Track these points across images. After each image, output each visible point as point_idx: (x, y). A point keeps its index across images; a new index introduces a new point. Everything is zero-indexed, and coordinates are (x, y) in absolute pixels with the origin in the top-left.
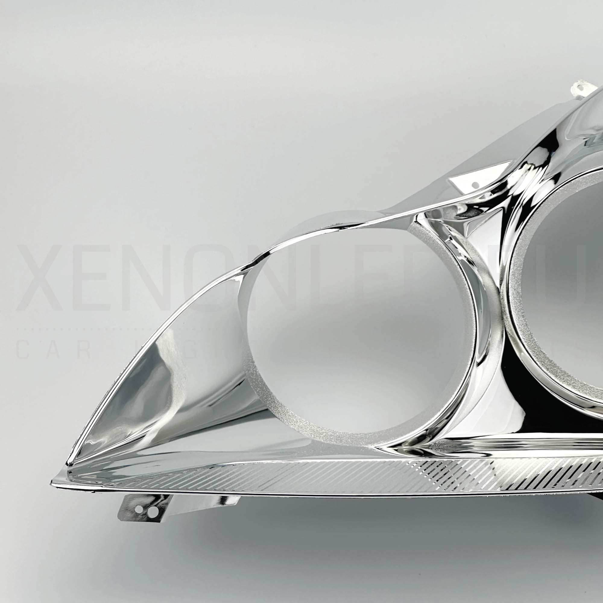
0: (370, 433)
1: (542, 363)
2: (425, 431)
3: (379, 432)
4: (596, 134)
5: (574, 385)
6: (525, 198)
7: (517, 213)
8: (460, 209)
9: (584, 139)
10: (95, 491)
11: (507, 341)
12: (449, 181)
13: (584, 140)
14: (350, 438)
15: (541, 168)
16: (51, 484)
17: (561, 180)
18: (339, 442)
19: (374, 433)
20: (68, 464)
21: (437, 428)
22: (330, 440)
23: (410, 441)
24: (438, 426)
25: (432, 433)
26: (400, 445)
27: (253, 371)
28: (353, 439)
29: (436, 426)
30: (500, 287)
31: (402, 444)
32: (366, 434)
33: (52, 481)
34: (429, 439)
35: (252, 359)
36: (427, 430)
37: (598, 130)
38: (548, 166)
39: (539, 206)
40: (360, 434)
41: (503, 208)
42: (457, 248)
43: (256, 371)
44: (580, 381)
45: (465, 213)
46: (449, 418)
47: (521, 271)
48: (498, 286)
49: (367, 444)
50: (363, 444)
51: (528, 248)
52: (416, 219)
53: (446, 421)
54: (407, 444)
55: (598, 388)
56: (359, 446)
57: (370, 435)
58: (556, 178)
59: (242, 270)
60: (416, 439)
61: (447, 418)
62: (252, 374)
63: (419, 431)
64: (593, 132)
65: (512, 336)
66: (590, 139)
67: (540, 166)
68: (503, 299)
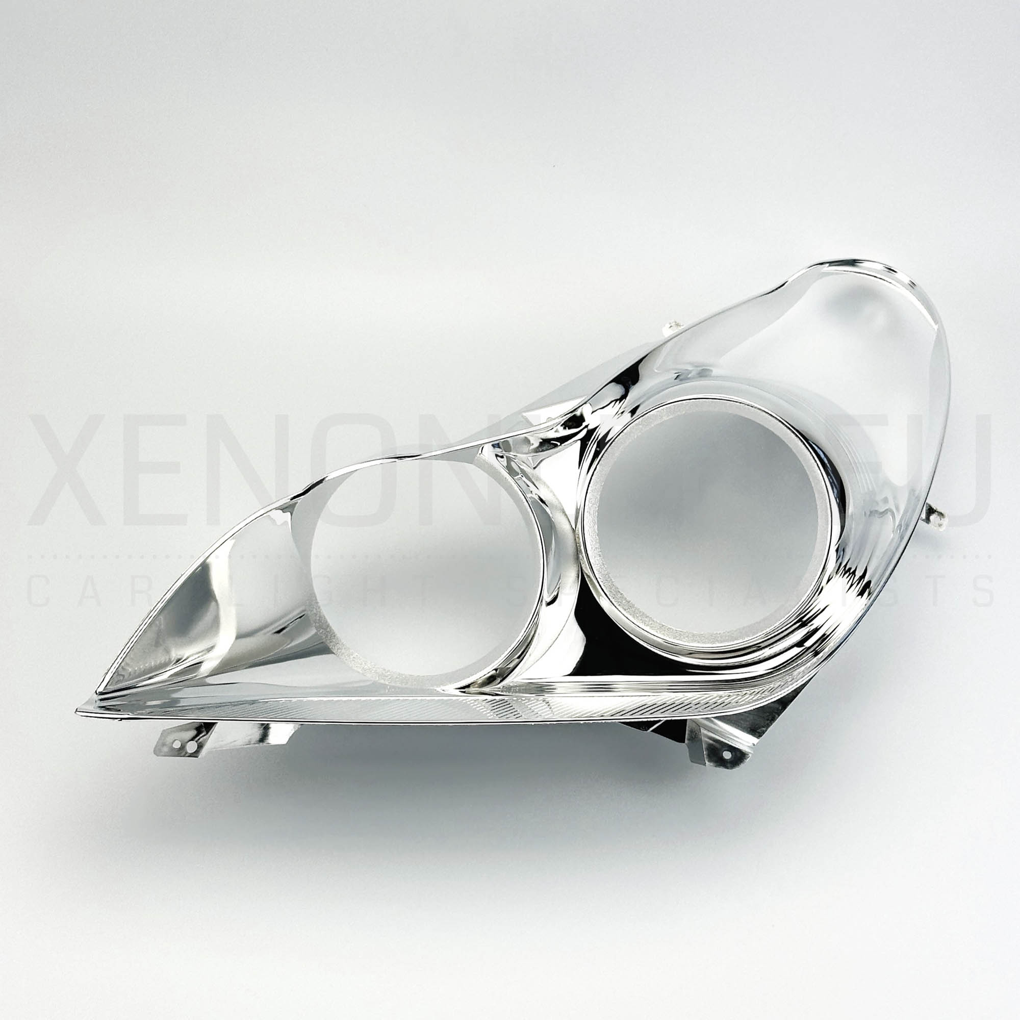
1: (619, 603)
2: (494, 671)
3: (446, 674)
4: (692, 370)
5: (652, 626)
6: (601, 433)
7: (592, 448)
8: (533, 444)
9: (676, 373)
10: (122, 719)
11: (583, 580)
12: (523, 417)
15: (618, 402)
16: (75, 712)
17: (638, 412)
19: (441, 675)
20: (97, 692)
21: (508, 668)
23: (480, 681)
24: (509, 666)
25: (502, 674)
26: (468, 686)
27: (317, 611)
29: (507, 665)
30: (576, 528)
31: (471, 686)
33: (77, 709)
34: (499, 680)
35: (316, 599)
36: (496, 670)
38: (625, 400)
39: (613, 441)
41: (580, 440)
42: (528, 486)
43: (320, 612)
44: (658, 622)
45: (538, 448)
46: (521, 657)
47: (597, 509)
48: (574, 527)
49: (432, 685)
50: (428, 686)
52: (481, 450)
53: (518, 660)
54: (476, 686)
55: (677, 629)
57: (436, 677)
58: (633, 412)
59: (291, 500)
60: (486, 680)
61: (518, 658)
62: (316, 614)
63: (488, 671)
64: (690, 368)
65: (589, 577)
66: (683, 374)
67: (616, 400)
68: (578, 538)
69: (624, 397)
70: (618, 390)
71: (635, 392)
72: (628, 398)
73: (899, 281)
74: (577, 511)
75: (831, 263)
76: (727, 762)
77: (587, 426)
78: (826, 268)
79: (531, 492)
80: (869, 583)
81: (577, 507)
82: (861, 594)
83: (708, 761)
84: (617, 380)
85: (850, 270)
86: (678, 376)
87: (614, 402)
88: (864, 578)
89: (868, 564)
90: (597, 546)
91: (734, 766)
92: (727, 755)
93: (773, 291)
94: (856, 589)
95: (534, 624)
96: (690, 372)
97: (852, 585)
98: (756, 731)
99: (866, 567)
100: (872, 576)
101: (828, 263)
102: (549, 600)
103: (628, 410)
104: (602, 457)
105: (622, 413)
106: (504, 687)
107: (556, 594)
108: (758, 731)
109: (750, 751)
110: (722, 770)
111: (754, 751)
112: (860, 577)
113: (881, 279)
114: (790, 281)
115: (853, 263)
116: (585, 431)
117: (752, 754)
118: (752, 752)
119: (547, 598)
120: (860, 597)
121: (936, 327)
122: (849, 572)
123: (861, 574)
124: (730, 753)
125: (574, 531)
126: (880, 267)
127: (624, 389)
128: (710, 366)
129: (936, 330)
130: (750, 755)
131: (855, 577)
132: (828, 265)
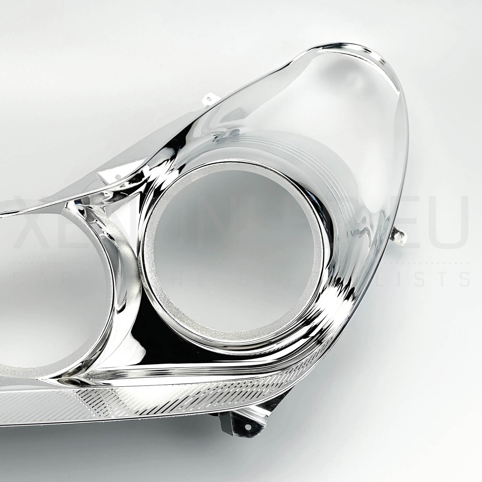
0: (38, 368)
2: (81, 364)
3: (44, 367)
4: (226, 132)
5: (194, 327)
6: (157, 184)
8: (108, 197)
11: (144, 293)
12: (98, 175)
13: (215, 136)
14: (22, 372)
17: (183, 171)
18: (13, 375)
19: (40, 367)
21: (92, 360)
22: (6, 374)
24: (92, 358)
25: (86, 365)
28: (24, 372)
30: (138, 257)
32: (34, 369)
34: (84, 370)
36: (82, 362)
37: (229, 128)
38: (175, 160)
39: (166, 191)
40: (30, 368)
41: (141, 192)
42: (101, 228)
44: (199, 324)
45: (112, 198)
47: (153, 242)
48: (136, 256)
49: (36, 376)
50: (31, 376)
51: (158, 224)
52: (67, 206)
53: (100, 352)
55: (213, 329)
56: (28, 378)
57: (37, 369)
58: (181, 169)
61: (100, 350)
63: (77, 364)
64: (225, 130)
65: (148, 291)
66: (219, 135)
67: (168, 160)
68: (140, 263)
69: (173, 157)
70: (169, 152)
71: (182, 154)
72: (176, 158)
73: (372, 60)
74: (139, 243)
75: (324, 47)
76: (248, 433)
77: (146, 181)
78: (320, 50)
79: (103, 232)
80: (353, 289)
81: (139, 239)
82: (347, 298)
83: (235, 432)
84: (168, 145)
85: (338, 52)
86: (216, 137)
87: (166, 162)
88: (349, 286)
89: (352, 274)
90: (154, 268)
91: (253, 436)
92: (248, 427)
93: (282, 69)
94: (343, 295)
95: (110, 327)
96: (224, 133)
97: (341, 292)
98: (269, 406)
99: (351, 277)
100: (355, 283)
101: (322, 46)
102: (119, 309)
103: (177, 167)
104: (156, 204)
105: (172, 170)
106: (88, 374)
107: (124, 304)
108: (271, 406)
109: (265, 424)
110: (244, 439)
111: (267, 424)
112: (346, 285)
113: (359, 58)
114: (295, 60)
115: (339, 46)
116: (145, 184)
117: (266, 425)
118: (266, 424)
119: (118, 307)
120: (347, 300)
121: (398, 93)
122: (338, 282)
123: (347, 284)
124: (250, 426)
125: (137, 259)
126: (360, 49)
127: (174, 151)
128: (239, 126)
129: (399, 95)
130: (265, 427)
131: (343, 286)
132: (322, 48)
